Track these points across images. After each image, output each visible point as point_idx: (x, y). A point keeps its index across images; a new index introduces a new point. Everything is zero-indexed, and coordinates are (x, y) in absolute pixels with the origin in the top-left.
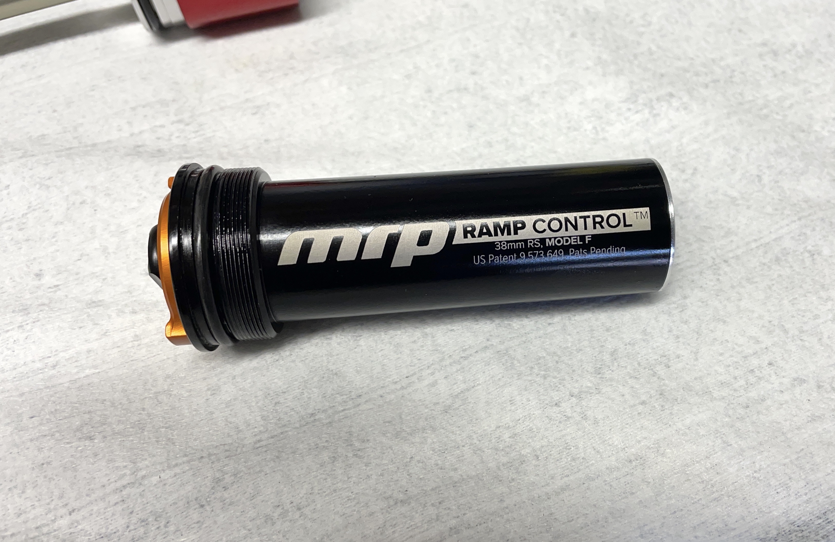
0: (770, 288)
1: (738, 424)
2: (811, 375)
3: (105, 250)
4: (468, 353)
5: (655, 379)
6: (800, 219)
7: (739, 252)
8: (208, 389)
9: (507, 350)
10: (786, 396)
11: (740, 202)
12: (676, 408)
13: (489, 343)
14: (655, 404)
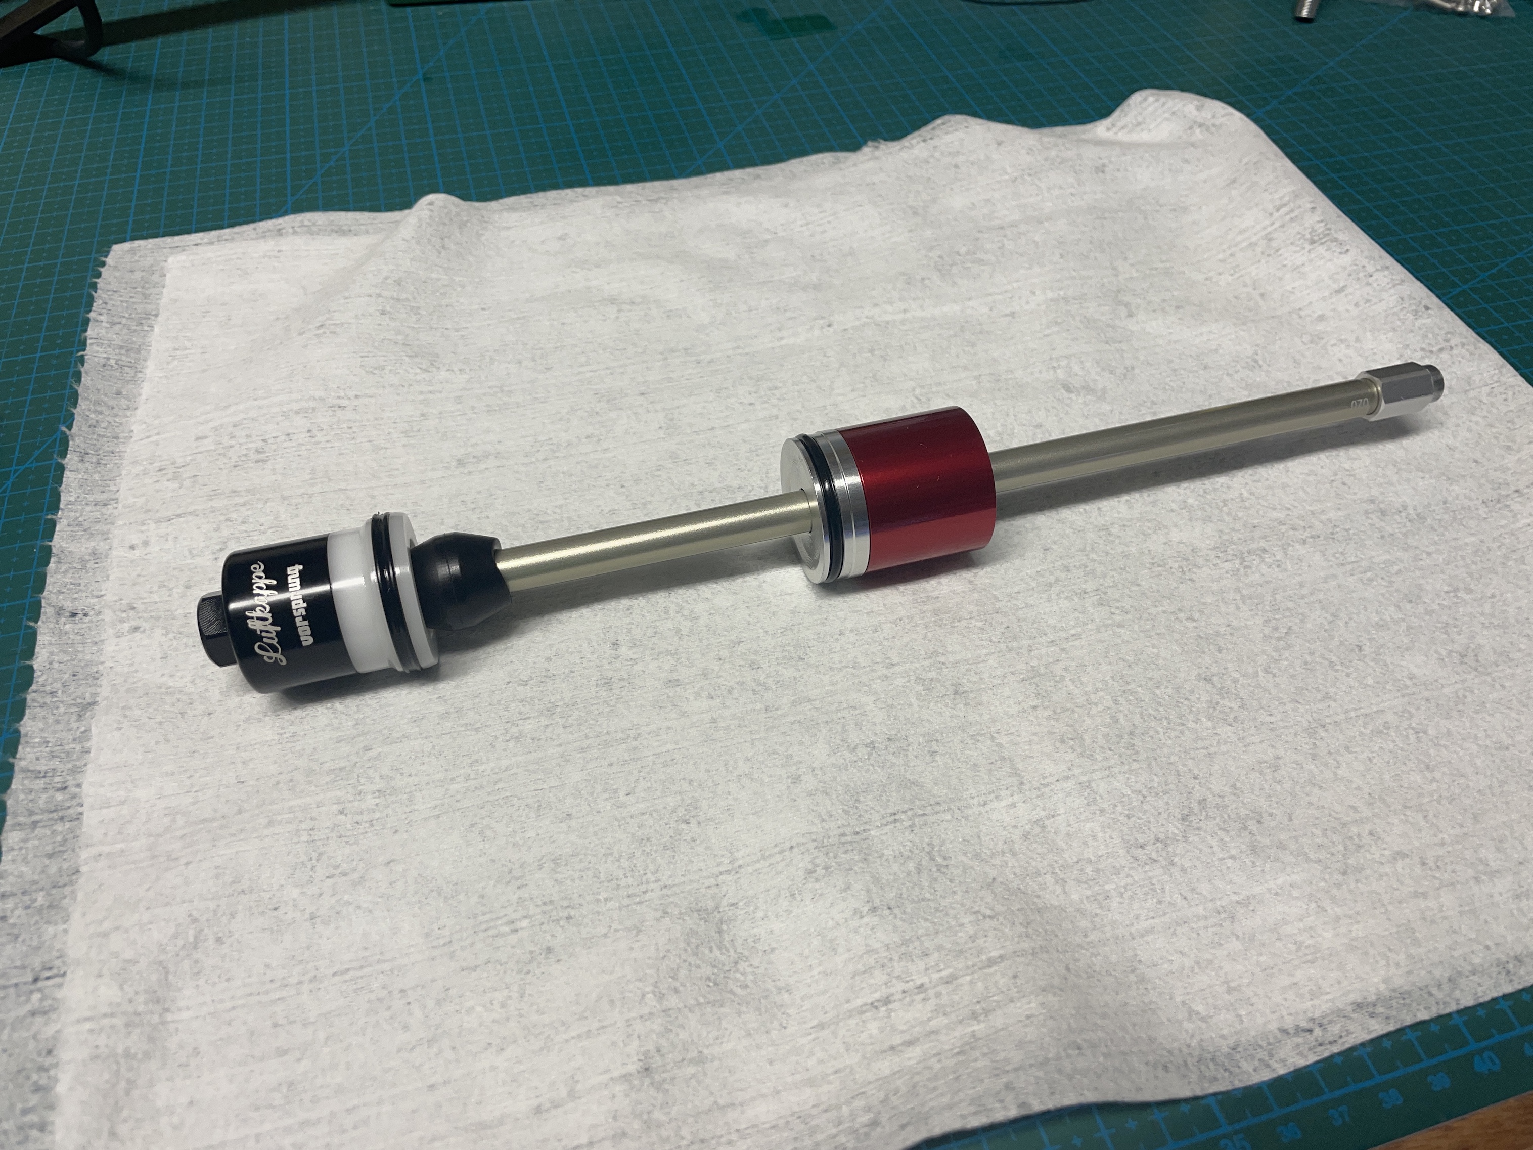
0: (1370, 760)
1: (1335, 891)
2: (1414, 851)
3: (678, 631)
4: (1047, 780)
5: (1247, 833)
6: (1403, 696)
7: (1337, 718)
8: (788, 777)
9: (1089, 782)
10: (1387, 869)
11: (1339, 667)
12: (1268, 866)
13: (1070, 773)
14: (1246, 860)
